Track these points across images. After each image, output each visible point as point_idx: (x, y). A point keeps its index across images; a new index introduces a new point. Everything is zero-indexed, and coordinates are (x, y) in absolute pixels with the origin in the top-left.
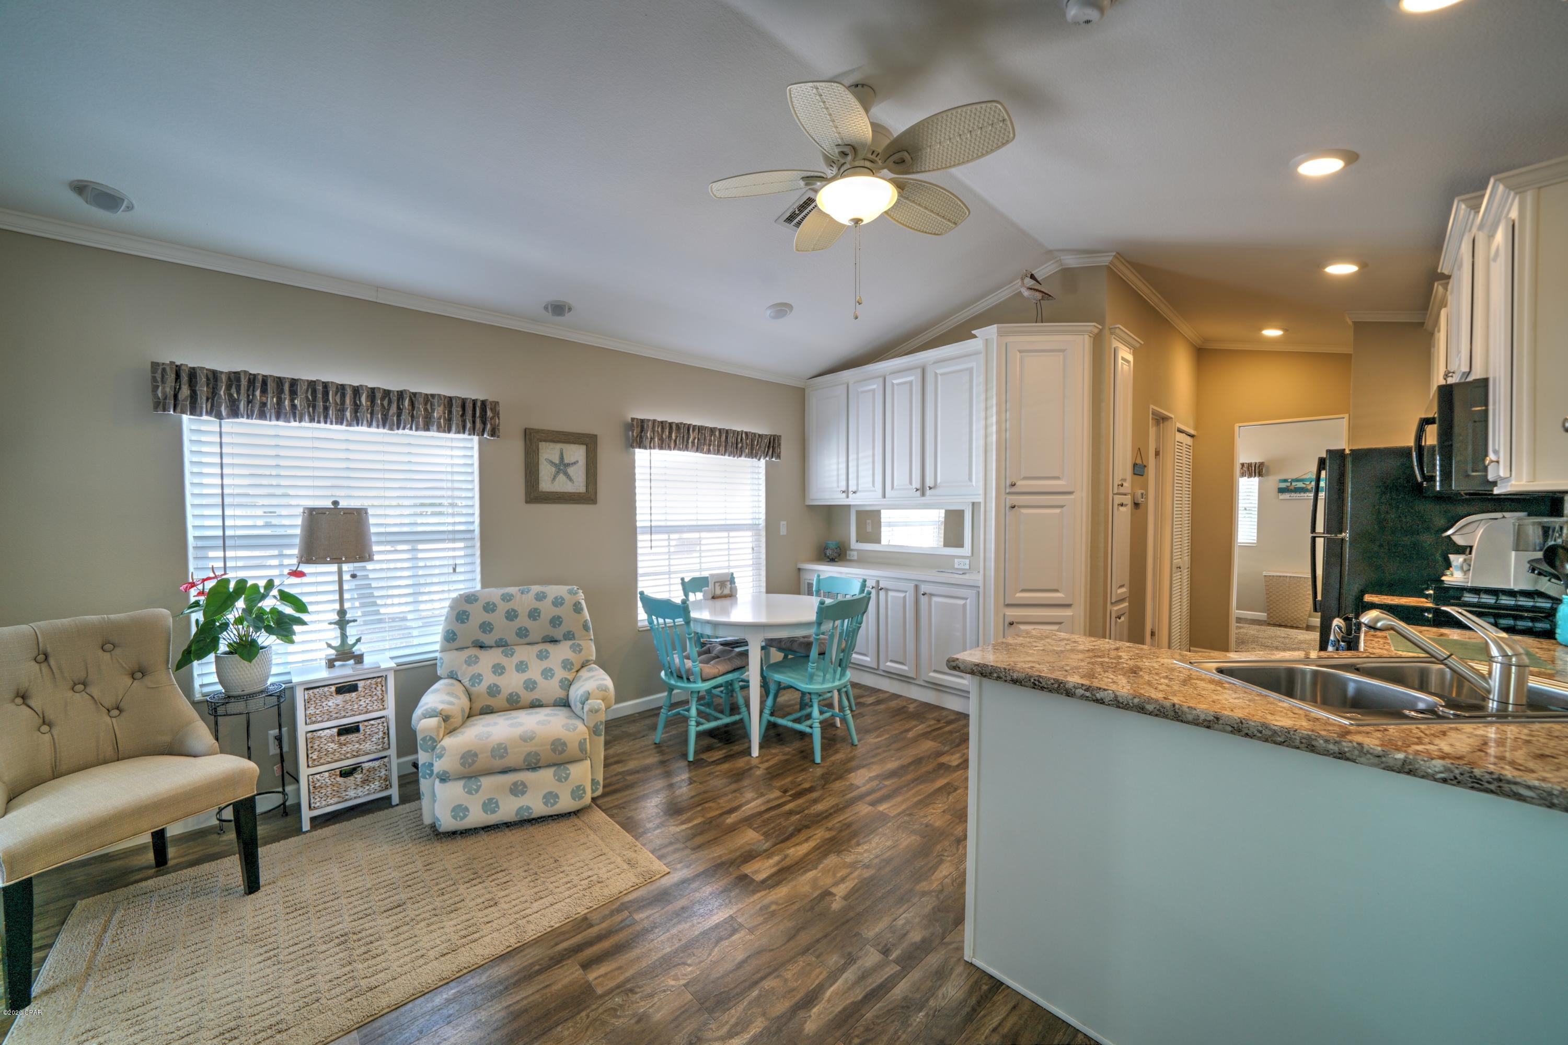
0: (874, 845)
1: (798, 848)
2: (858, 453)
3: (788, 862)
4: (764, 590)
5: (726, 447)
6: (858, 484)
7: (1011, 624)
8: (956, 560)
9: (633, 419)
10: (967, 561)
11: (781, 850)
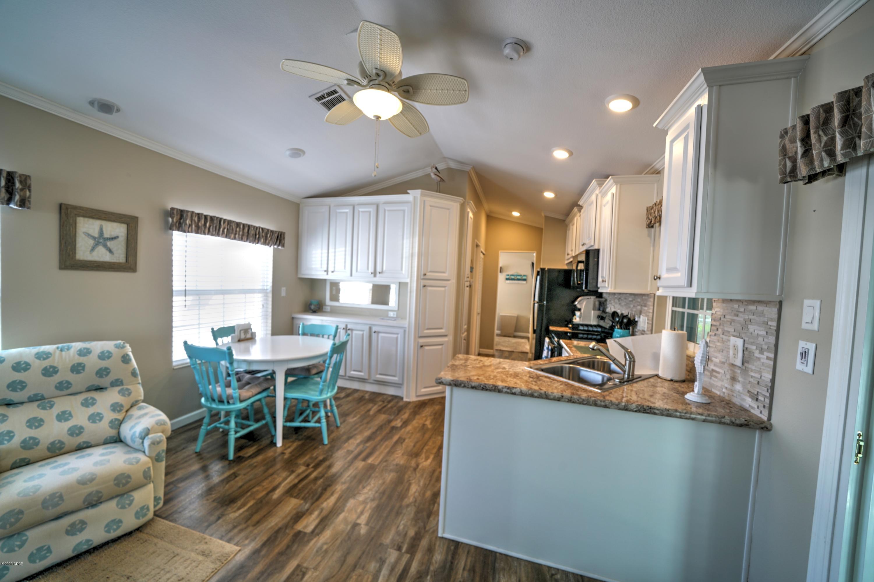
1: (328, 501)
2: (335, 248)
3: (324, 513)
4: (270, 332)
5: (247, 236)
6: (334, 267)
7: (422, 346)
8: (389, 313)
9: (172, 209)
10: (395, 313)
11: (318, 506)
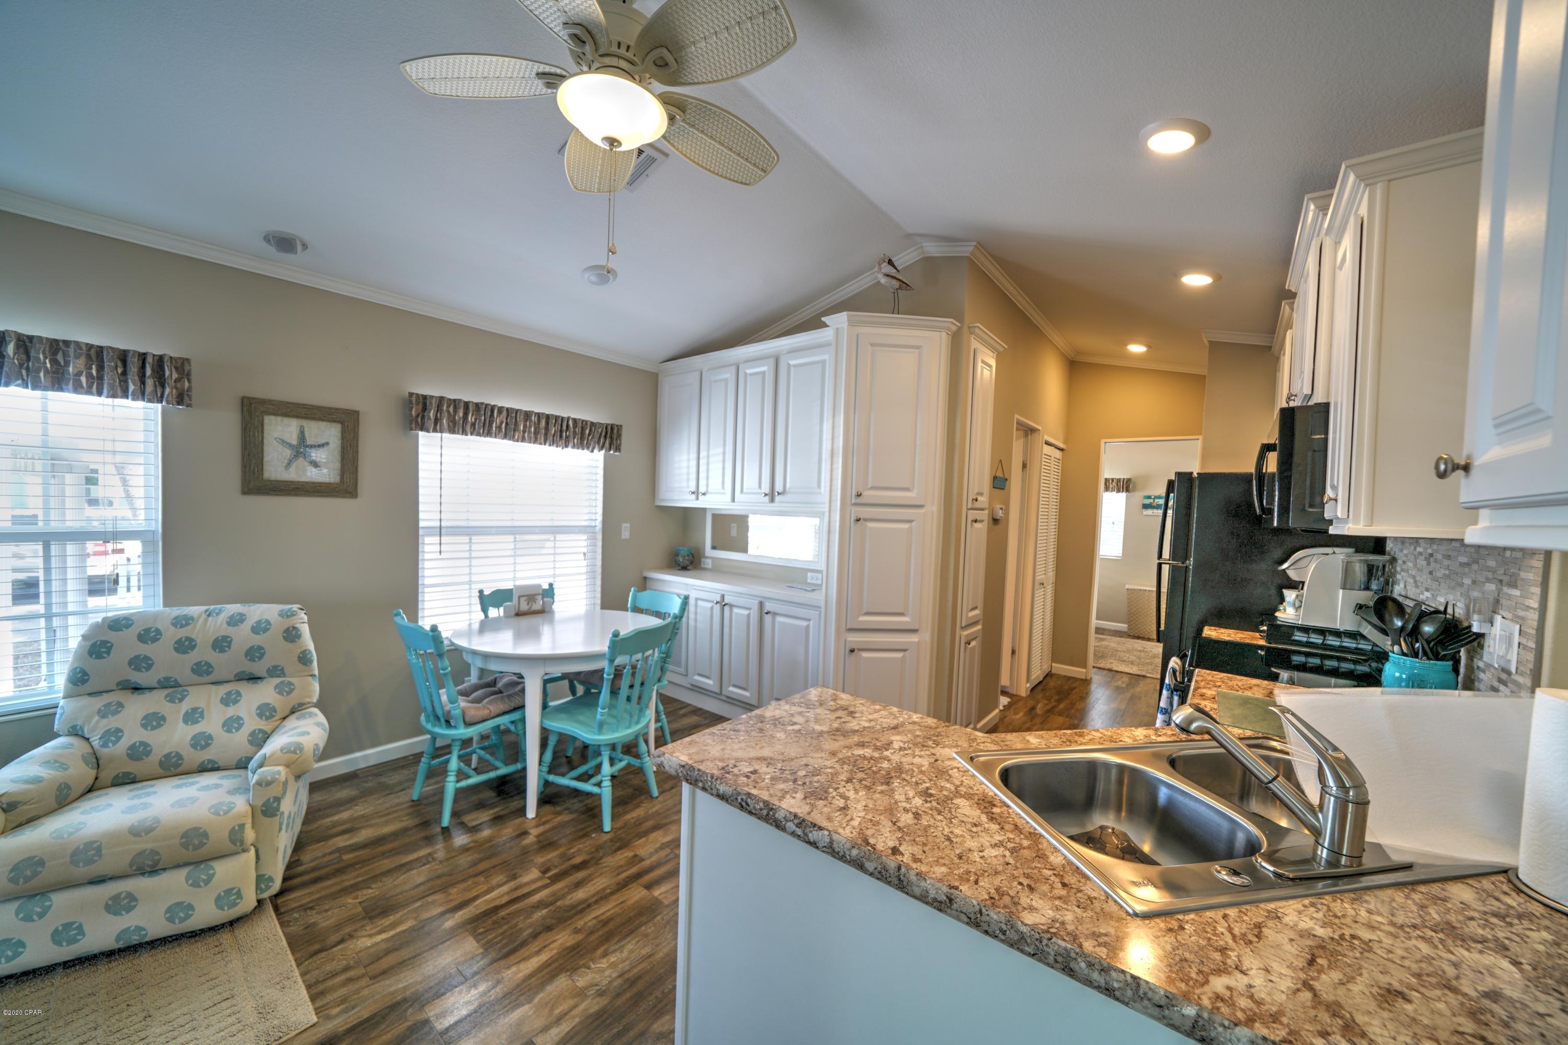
0: (625, 954)
2: (708, 450)
4: (598, 606)
5: (546, 434)
6: (707, 485)
7: (852, 651)
8: (809, 574)
9: (411, 394)
10: (820, 576)
